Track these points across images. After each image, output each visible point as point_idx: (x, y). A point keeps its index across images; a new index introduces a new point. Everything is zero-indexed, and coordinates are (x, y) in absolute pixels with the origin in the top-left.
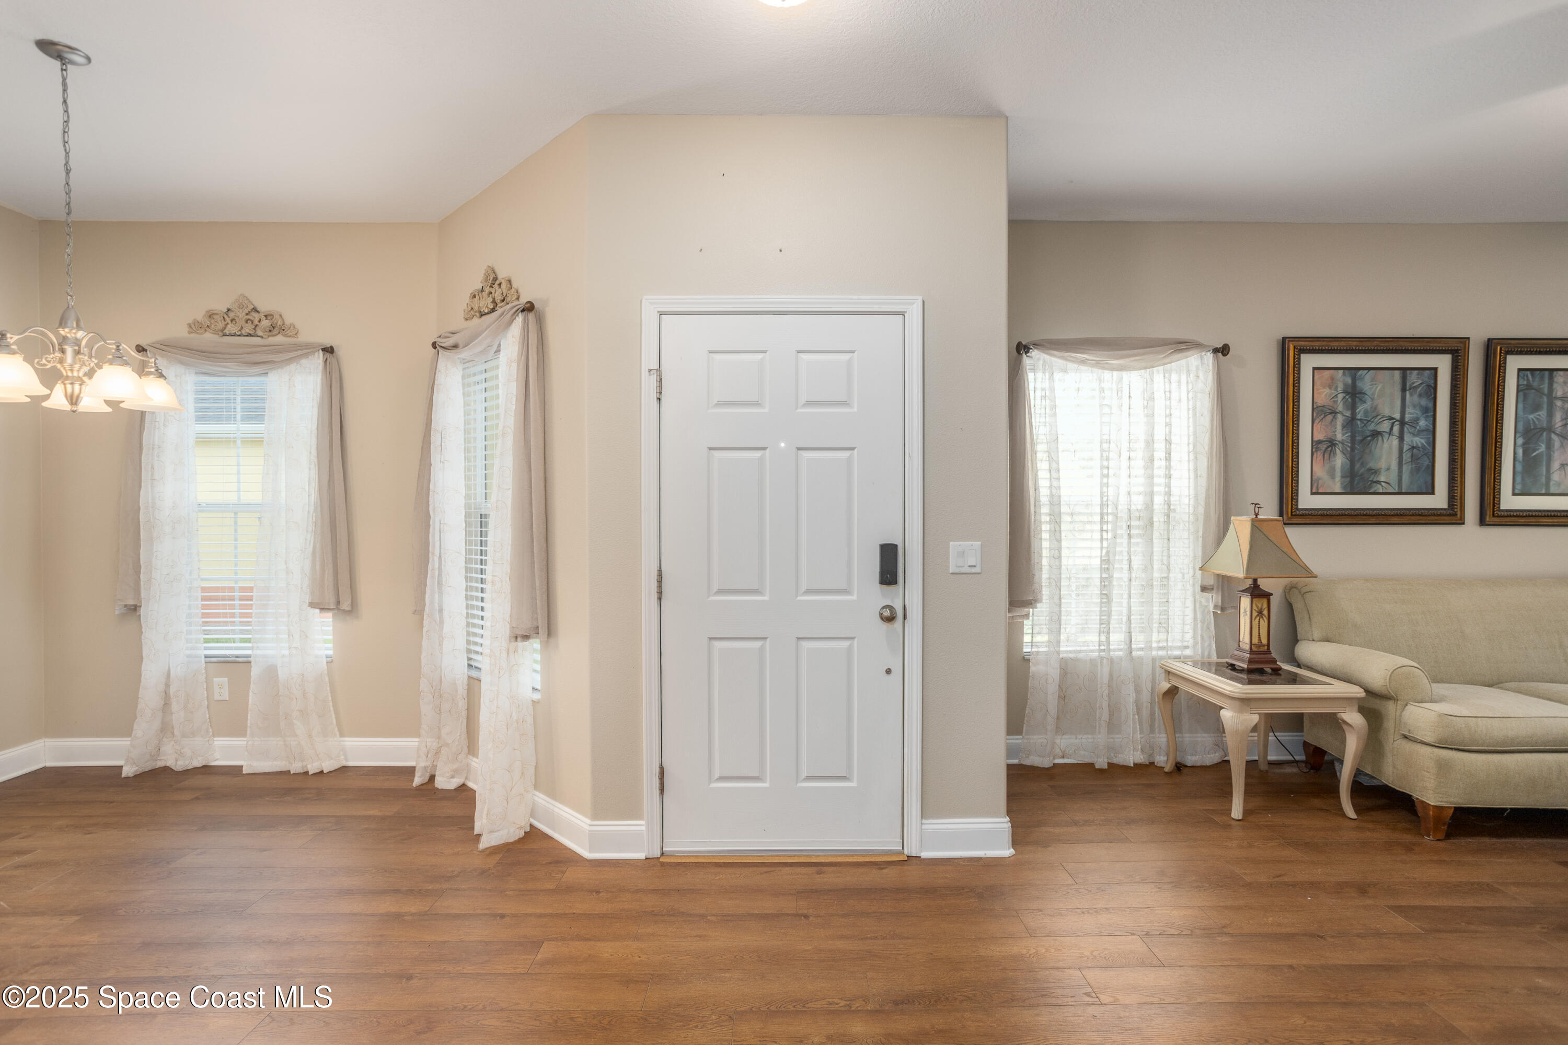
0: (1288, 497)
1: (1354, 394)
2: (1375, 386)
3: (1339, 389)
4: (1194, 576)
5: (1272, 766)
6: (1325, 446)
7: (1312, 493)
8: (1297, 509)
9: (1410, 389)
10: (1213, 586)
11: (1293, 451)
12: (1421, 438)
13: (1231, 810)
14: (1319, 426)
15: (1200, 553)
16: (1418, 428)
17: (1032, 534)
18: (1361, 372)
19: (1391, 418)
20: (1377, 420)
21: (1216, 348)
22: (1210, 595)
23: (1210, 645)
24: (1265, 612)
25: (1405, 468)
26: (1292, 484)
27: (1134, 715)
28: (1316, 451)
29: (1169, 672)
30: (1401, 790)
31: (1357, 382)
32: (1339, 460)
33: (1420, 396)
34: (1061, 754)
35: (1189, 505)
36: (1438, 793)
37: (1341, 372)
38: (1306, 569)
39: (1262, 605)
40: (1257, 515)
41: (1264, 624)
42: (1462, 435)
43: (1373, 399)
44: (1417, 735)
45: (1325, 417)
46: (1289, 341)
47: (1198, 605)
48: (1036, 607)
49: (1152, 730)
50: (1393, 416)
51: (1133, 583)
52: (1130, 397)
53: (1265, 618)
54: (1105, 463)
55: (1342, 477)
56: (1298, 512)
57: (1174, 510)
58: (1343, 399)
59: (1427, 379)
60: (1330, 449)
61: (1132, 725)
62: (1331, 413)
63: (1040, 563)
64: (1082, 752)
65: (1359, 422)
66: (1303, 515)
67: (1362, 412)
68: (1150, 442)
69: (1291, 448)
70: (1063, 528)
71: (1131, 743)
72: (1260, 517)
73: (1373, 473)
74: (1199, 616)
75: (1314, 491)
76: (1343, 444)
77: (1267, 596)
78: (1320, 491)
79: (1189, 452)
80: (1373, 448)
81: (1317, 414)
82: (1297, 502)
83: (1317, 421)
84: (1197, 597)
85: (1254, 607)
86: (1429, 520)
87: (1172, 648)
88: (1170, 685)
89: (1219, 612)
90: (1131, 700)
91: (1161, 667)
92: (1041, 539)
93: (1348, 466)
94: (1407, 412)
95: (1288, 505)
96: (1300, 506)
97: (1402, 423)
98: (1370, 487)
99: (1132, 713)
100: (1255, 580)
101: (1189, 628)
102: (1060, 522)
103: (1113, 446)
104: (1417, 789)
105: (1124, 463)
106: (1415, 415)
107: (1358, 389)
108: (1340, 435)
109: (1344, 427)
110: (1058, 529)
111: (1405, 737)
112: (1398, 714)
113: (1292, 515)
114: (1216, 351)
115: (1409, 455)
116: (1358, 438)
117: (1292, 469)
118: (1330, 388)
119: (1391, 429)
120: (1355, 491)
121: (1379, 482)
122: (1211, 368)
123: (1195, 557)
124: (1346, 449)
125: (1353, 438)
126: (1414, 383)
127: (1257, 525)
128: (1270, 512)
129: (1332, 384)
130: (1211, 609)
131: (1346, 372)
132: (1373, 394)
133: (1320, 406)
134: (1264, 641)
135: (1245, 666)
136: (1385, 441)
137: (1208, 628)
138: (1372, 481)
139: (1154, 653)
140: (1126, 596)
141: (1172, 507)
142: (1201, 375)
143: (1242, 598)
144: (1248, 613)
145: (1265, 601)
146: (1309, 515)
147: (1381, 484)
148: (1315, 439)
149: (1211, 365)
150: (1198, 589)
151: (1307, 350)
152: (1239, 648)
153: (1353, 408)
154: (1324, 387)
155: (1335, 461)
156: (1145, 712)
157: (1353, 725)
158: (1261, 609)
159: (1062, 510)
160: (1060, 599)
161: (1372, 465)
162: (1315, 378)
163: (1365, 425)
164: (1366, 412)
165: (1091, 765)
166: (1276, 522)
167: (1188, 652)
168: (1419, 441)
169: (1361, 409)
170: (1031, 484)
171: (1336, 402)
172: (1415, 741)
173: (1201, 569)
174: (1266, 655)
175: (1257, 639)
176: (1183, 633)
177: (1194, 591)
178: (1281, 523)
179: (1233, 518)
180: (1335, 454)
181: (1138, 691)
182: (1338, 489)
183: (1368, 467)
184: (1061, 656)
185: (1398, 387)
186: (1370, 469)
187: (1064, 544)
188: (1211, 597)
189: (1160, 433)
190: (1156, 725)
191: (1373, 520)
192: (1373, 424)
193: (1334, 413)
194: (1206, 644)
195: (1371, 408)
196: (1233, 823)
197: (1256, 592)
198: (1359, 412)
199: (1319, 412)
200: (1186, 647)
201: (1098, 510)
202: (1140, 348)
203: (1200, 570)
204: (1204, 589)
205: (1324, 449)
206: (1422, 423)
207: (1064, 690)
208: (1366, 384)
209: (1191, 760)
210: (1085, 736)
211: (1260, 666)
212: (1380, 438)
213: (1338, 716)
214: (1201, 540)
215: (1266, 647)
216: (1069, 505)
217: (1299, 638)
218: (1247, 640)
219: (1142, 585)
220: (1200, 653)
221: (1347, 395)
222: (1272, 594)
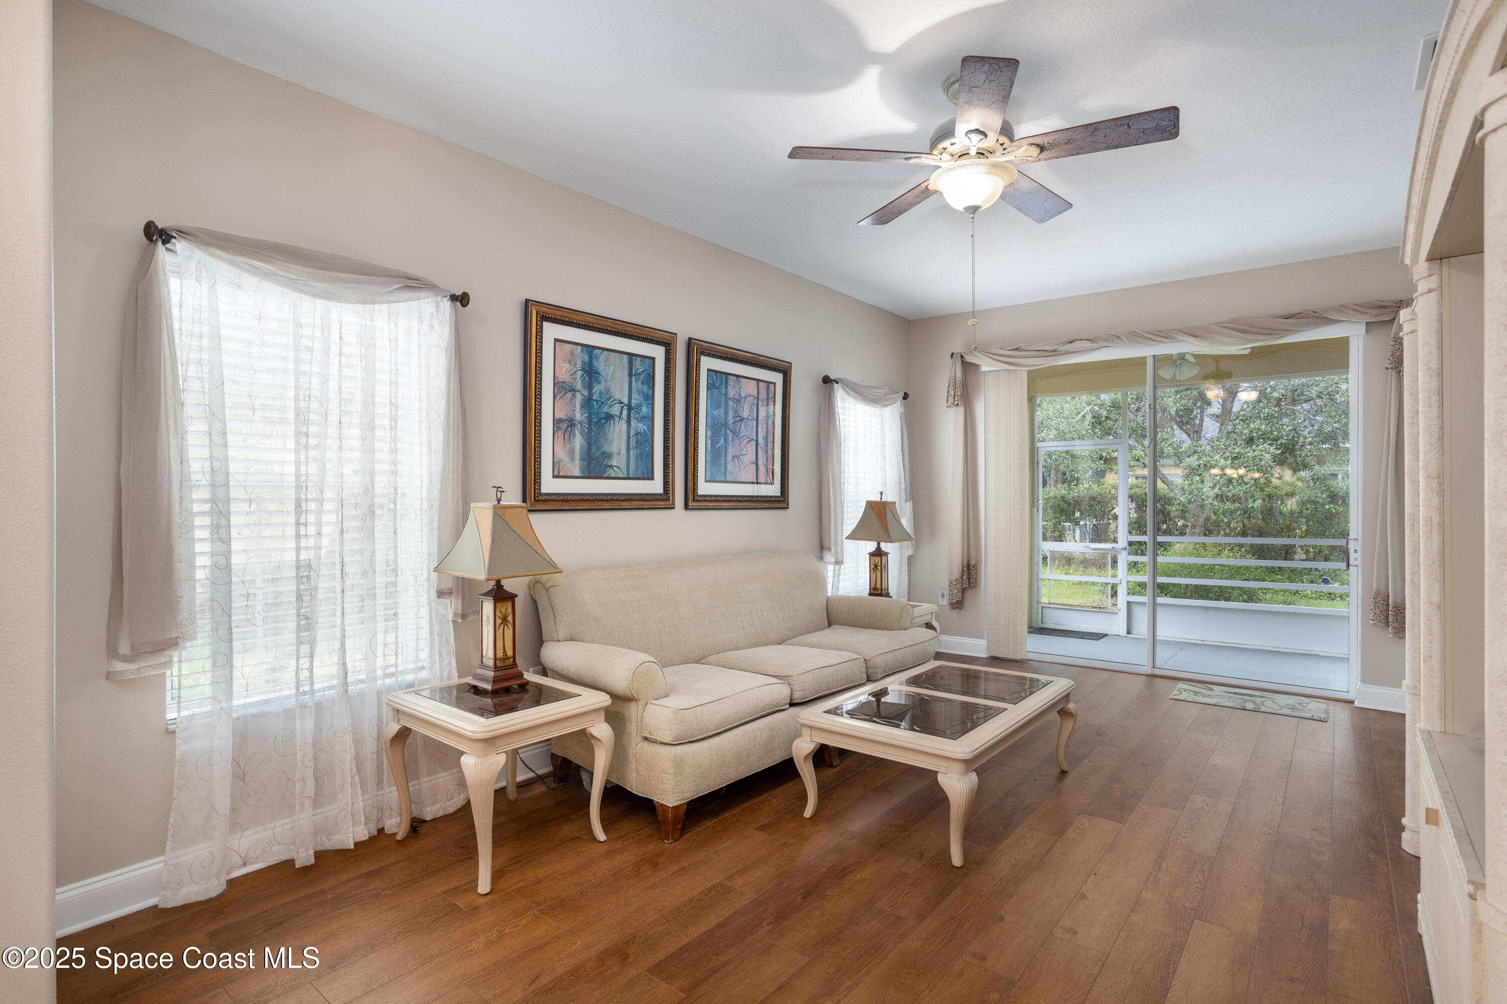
0: (531, 479)
1: (591, 373)
2: (608, 368)
3: (578, 366)
4: (428, 579)
5: (521, 788)
6: (565, 426)
7: (554, 477)
8: (540, 493)
9: (635, 375)
10: (451, 589)
11: (535, 428)
12: (644, 424)
13: (477, 880)
14: (560, 403)
15: (435, 549)
16: (641, 414)
17: (176, 532)
18: (596, 351)
19: (621, 403)
20: (609, 402)
21: (455, 295)
22: (449, 600)
23: (450, 663)
24: (510, 618)
25: (632, 452)
26: (535, 466)
27: (353, 777)
28: (557, 430)
29: (398, 711)
30: (643, 796)
31: (594, 361)
32: (578, 441)
33: (643, 382)
34: (240, 862)
35: (422, 488)
36: (675, 793)
37: (579, 348)
38: (552, 563)
39: (507, 609)
40: (499, 501)
41: (509, 632)
42: (672, 424)
43: (606, 381)
44: (657, 736)
45: (565, 394)
46: (532, 304)
47: (434, 614)
48: (185, 649)
49: (380, 785)
50: (622, 400)
51: (348, 593)
52: (341, 338)
53: (509, 625)
54: (304, 429)
55: (581, 460)
56: (541, 498)
57: (404, 495)
58: (582, 376)
59: (647, 368)
60: (569, 429)
61: (350, 791)
62: (571, 391)
63: (192, 579)
64: (275, 849)
65: (595, 403)
66: (545, 501)
67: (597, 393)
68: (369, 404)
69: (533, 424)
70: (234, 520)
71: (350, 816)
72: (502, 503)
73: (607, 457)
74: (436, 628)
75: (555, 474)
76: (581, 424)
77: (511, 598)
78: (561, 474)
79: (421, 422)
80: (607, 431)
81: (558, 389)
82: (540, 485)
83: (558, 398)
84: (433, 605)
85: (498, 613)
86: (651, 505)
87: (402, 673)
88: (400, 726)
89: (459, 621)
90: (349, 757)
91: (388, 704)
92: (193, 540)
93: (586, 448)
94: (633, 398)
95: (531, 490)
96: (543, 491)
97: (630, 408)
98: (604, 472)
99: (349, 775)
100: (498, 582)
101: (424, 644)
102: (229, 513)
103: (314, 405)
104: (658, 792)
105: (332, 431)
106: (639, 402)
107: (594, 368)
108: (578, 416)
109: (582, 407)
110: (223, 521)
111: (646, 739)
112: (639, 715)
113: (535, 500)
114: (454, 298)
115: (635, 440)
116: (595, 420)
117: (535, 449)
118: (570, 364)
119: (621, 413)
120: (592, 475)
121: (611, 467)
122: (448, 317)
123: (429, 554)
124: (584, 430)
125: (589, 418)
126: (638, 369)
127: (499, 511)
128: (513, 497)
129: (571, 360)
130: (450, 617)
131: (584, 348)
132: (607, 375)
133: (561, 382)
134: (510, 653)
135: (489, 687)
136: (616, 424)
137: (447, 642)
138: (606, 465)
139: (379, 682)
140: (339, 613)
141: (399, 491)
142: (436, 325)
143: (484, 603)
144: (492, 621)
145: (509, 604)
146: (552, 500)
147: (613, 469)
148: (556, 417)
149: (448, 314)
150: (434, 594)
151: (549, 318)
152: (482, 665)
153: (590, 387)
154: (564, 362)
155: (574, 442)
156: (370, 768)
157: (601, 739)
158: (506, 614)
159: (233, 494)
160: (230, 629)
161: (605, 448)
162: (557, 350)
163: (600, 406)
164: (601, 393)
165: (289, 863)
166: (520, 509)
167: (424, 674)
168: (642, 427)
169: (597, 389)
170: (174, 453)
171: (575, 379)
172: (655, 742)
173: (436, 569)
174: (512, 670)
175: (502, 651)
176: (418, 650)
177: (429, 597)
178: (525, 511)
179: (472, 505)
180: (574, 435)
181: (358, 741)
182: (577, 473)
183: (602, 450)
184: (235, 715)
185: (626, 372)
186: (604, 453)
187: (235, 546)
188: (449, 603)
189: (382, 392)
190: (385, 781)
191: (607, 506)
192: (606, 406)
193: (573, 390)
194: (446, 662)
195: (606, 389)
196: (481, 901)
197: (500, 595)
198: (595, 392)
199: (561, 388)
200: (423, 668)
201: (292, 494)
202: (351, 273)
203: (435, 571)
204: (441, 594)
205: (564, 428)
206: (645, 409)
207: (242, 767)
208: (600, 364)
209: (430, 812)
210: (280, 823)
211: (506, 684)
212: (612, 421)
213: (587, 731)
214: (436, 532)
215: (512, 659)
216: (245, 487)
217: (544, 639)
218: (491, 654)
219: (361, 596)
220: (438, 675)
221: (585, 373)
222: (516, 596)
